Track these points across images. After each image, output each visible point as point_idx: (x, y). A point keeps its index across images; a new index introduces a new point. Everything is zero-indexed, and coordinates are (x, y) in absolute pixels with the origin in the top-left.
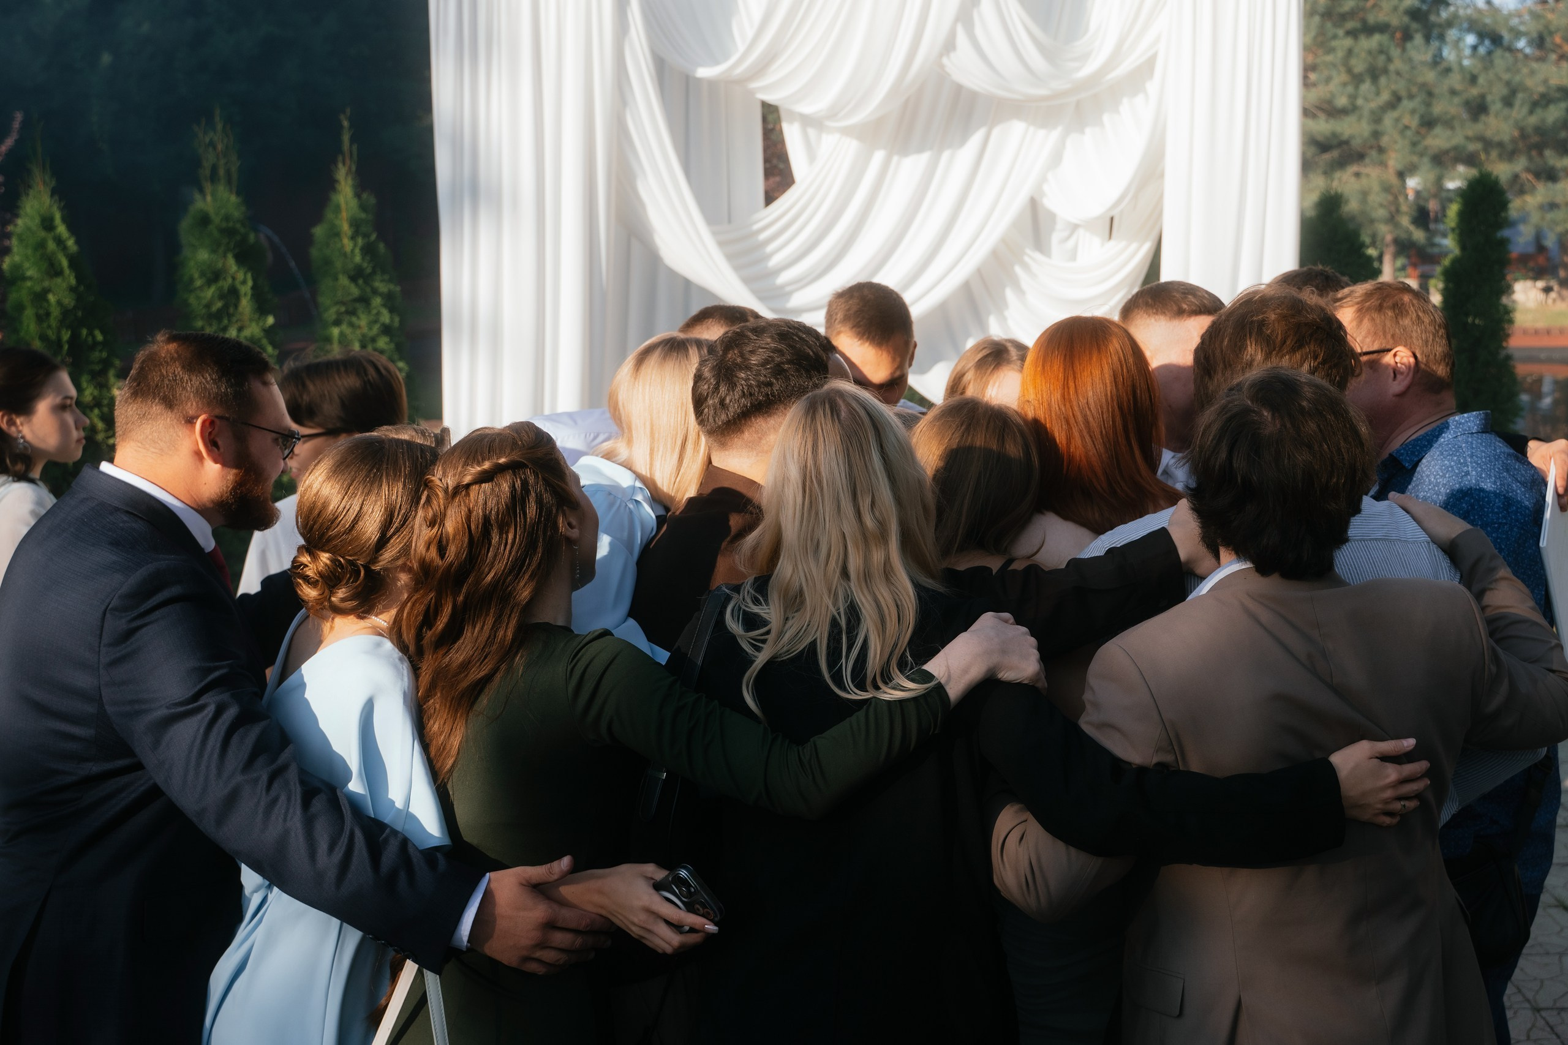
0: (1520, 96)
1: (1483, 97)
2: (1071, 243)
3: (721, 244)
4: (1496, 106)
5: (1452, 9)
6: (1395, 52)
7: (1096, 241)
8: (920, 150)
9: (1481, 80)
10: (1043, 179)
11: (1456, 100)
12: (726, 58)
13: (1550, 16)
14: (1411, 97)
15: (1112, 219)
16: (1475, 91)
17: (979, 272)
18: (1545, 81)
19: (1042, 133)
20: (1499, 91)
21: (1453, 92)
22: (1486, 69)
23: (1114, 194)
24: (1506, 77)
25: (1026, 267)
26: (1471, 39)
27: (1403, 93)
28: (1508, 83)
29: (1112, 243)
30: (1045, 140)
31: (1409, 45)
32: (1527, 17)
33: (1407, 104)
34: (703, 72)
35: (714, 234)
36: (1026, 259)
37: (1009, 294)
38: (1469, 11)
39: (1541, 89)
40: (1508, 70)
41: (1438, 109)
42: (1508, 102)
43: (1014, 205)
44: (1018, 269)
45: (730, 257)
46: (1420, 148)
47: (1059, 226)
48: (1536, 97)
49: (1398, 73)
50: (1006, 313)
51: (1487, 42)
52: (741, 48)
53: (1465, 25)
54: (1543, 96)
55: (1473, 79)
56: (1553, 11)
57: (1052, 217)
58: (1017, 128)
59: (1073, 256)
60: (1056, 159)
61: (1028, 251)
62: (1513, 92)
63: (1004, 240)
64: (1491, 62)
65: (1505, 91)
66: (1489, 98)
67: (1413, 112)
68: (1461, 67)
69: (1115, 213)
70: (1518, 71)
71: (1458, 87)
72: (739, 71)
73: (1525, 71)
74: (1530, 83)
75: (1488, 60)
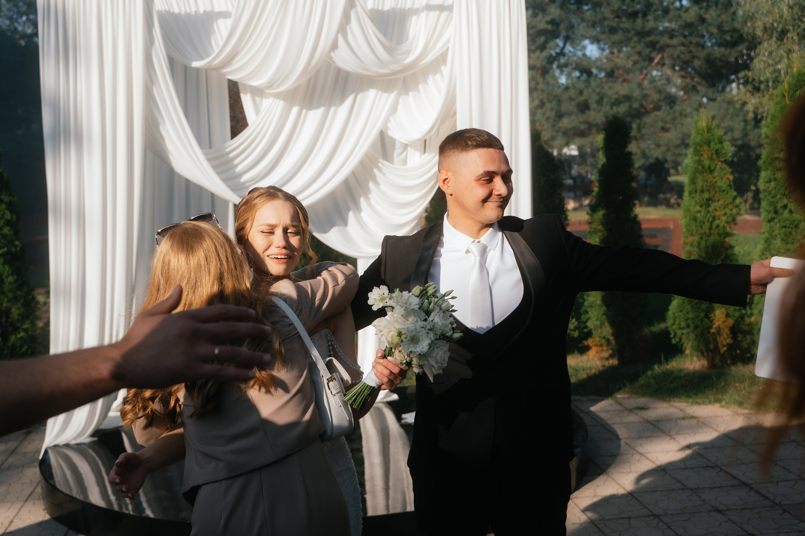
0: (605, 100)
1: (586, 101)
2: (403, 156)
3: (209, 160)
4: (593, 105)
5: (566, 58)
6: (540, 80)
7: (417, 154)
8: (318, 107)
9: (585, 93)
10: (387, 120)
11: (573, 103)
12: (208, 56)
13: (617, 60)
14: (550, 102)
15: (425, 141)
16: (582, 98)
17: (353, 173)
18: (617, 93)
19: (385, 95)
20: (595, 97)
21: (571, 99)
22: (587, 87)
23: (427, 127)
24: (598, 90)
25: (380, 169)
26: (577, 74)
27: (545, 101)
28: (599, 94)
29: (426, 154)
30: (387, 99)
31: (547, 76)
32: (604, 61)
33: (548, 106)
34: (195, 64)
35: (205, 154)
36: (380, 165)
37: (371, 185)
38: (575, 58)
39: (615, 96)
40: (598, 87)
41: (563, 108)
42: (600, 102)
43: (372, 136)
44: (375, 171)
45: (214, 167)
46: (556, 128)
47: (398, 145)
48: (613, 101)
49: (542, 91)
50: (370, 196)
51: (585, 75)
52: (216, 51)
53: (574, 65)
54: (617, 100)
55: (581, 92)
56: (618, 57)
57: (393, 141)
58: (372, 93)
59: (405, 162)
60: (394, 109)
61: (381, 160)
62: (602, 99)
63: (367, 155)
64: (589, 83)
65: (597, 98)
66: (590, 102)
67: (552, 109)
68: (575, 87)
69: (427, 137)
70: (603, 88)
71: (574, 96)
72: (216, 62)
73: (607, 87)
74: (610, 93)
75: (587, 82)
